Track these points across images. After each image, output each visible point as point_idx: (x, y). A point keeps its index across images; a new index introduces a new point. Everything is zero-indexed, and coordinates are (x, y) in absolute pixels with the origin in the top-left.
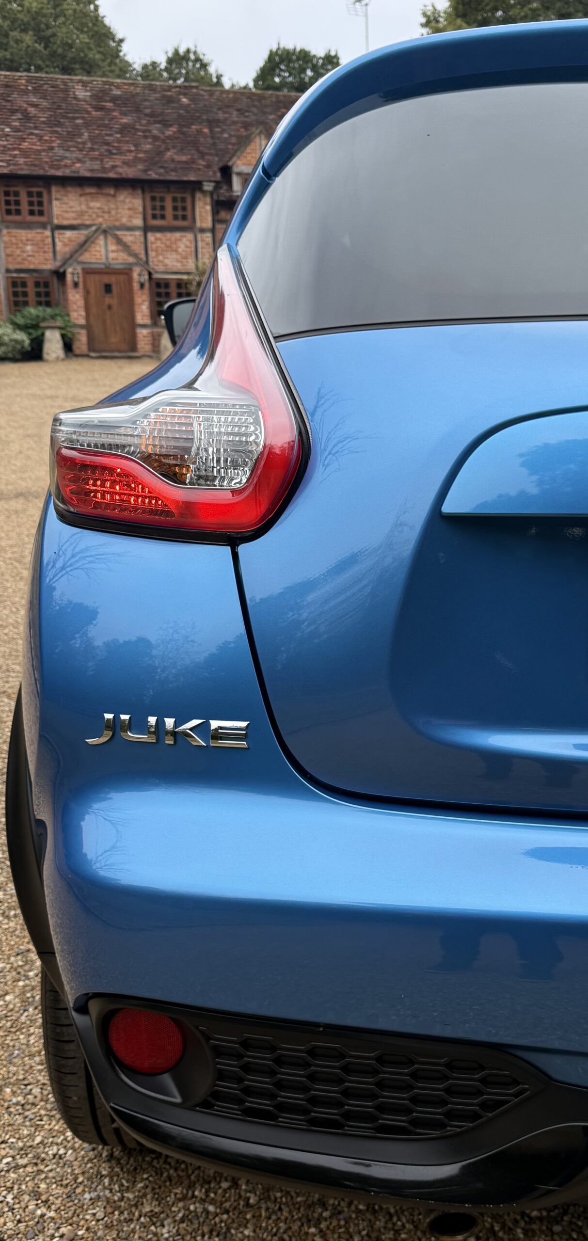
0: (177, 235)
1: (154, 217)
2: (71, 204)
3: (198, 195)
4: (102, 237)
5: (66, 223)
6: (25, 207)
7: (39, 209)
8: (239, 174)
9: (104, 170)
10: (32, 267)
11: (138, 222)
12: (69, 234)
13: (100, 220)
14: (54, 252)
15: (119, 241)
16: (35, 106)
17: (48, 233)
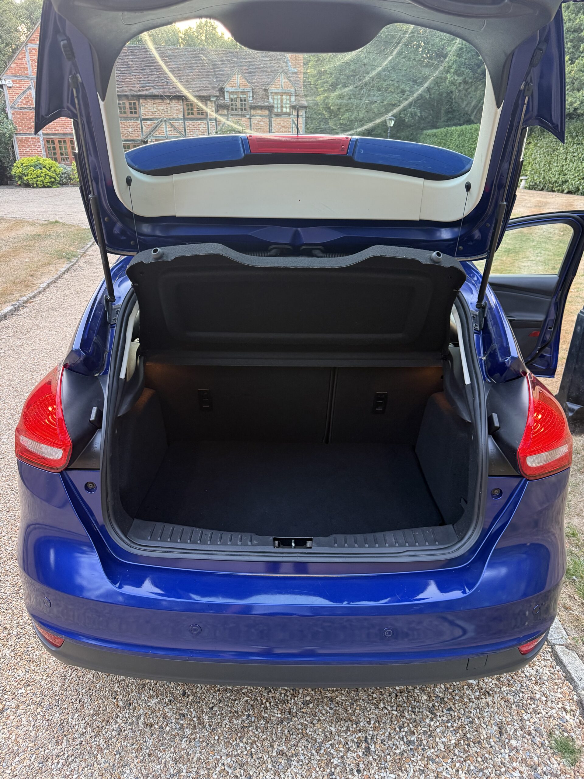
0: (199, 122)
1: (189, 114)
2: (149, 108)
3: (209, 102)
4: (164, 124)
5: (147, 117)
6: (128, 110)
7: (134, 110)
8: (227, 92)
9: (164, 91)
10: (132, 139)
11: (181, 116)
12: (149, 122)
13: (163, 115)
14: (142, 132)
15: (172, 126)
16: (132, 61)
17: (139, 122)
